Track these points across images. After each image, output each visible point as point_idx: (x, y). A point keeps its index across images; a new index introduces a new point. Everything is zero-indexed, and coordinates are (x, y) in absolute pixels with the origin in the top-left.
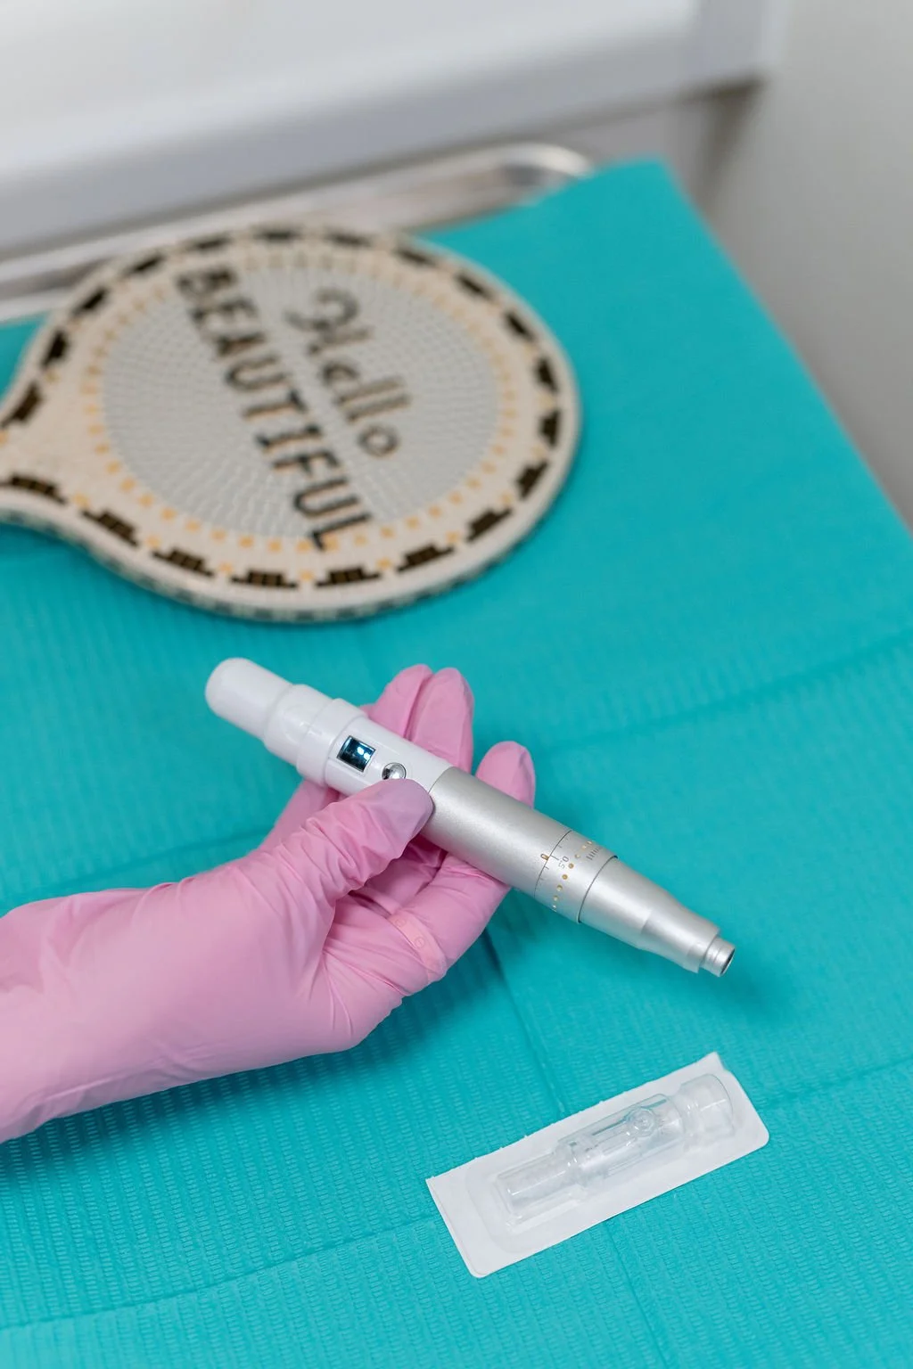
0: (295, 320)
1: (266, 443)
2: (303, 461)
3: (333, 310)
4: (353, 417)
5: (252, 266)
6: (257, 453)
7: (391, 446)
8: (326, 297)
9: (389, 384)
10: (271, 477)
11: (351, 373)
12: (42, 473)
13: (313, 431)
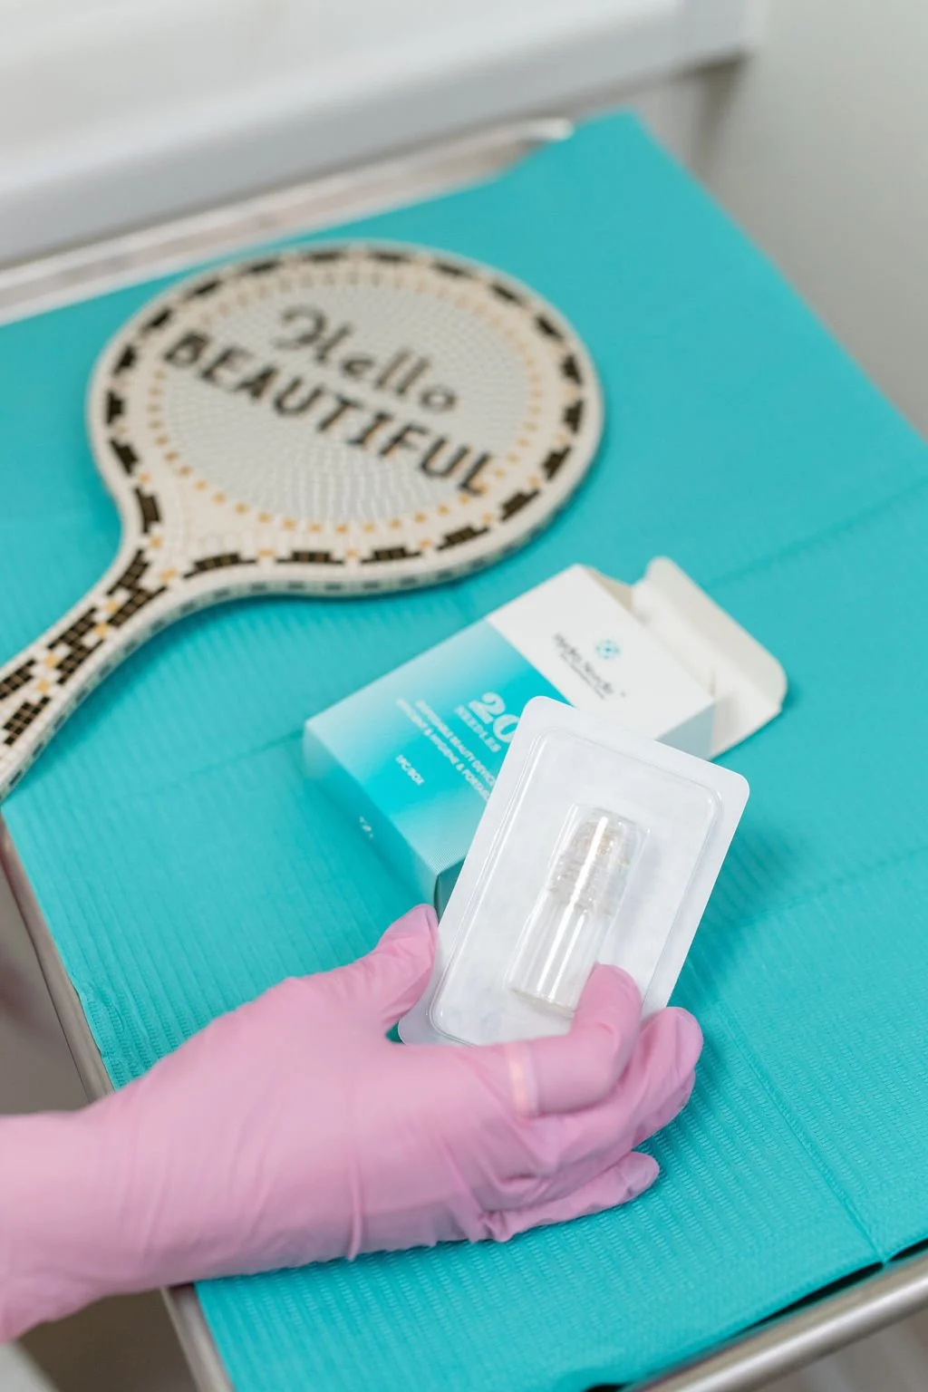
0: (281, 345)
1: (360, 441)
2: (398, 440)
3: (304, 325)
4: (402, 390)
5: (207, 319)
6: (358, 453)
7: (450, 401)
8: (289, 316)
9: (401, 358)
10: (388, 462)
11: (368, 363)
12: (212, 550)
13: (382, 418)
